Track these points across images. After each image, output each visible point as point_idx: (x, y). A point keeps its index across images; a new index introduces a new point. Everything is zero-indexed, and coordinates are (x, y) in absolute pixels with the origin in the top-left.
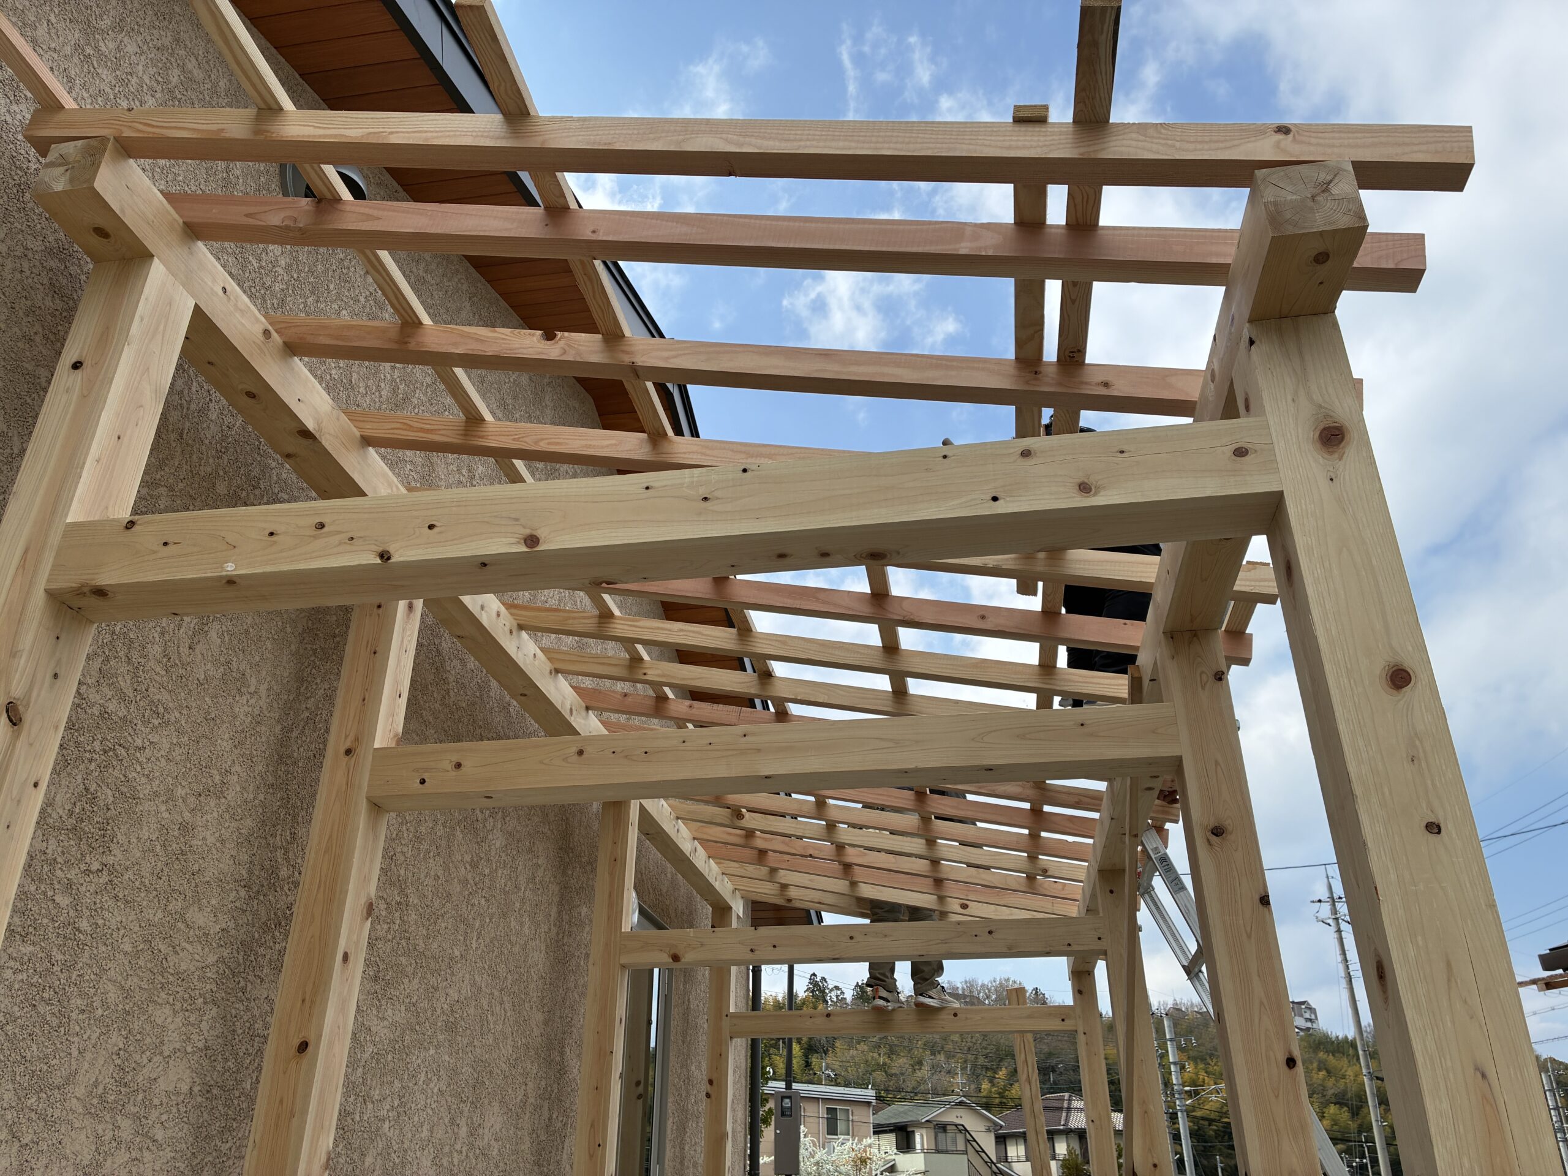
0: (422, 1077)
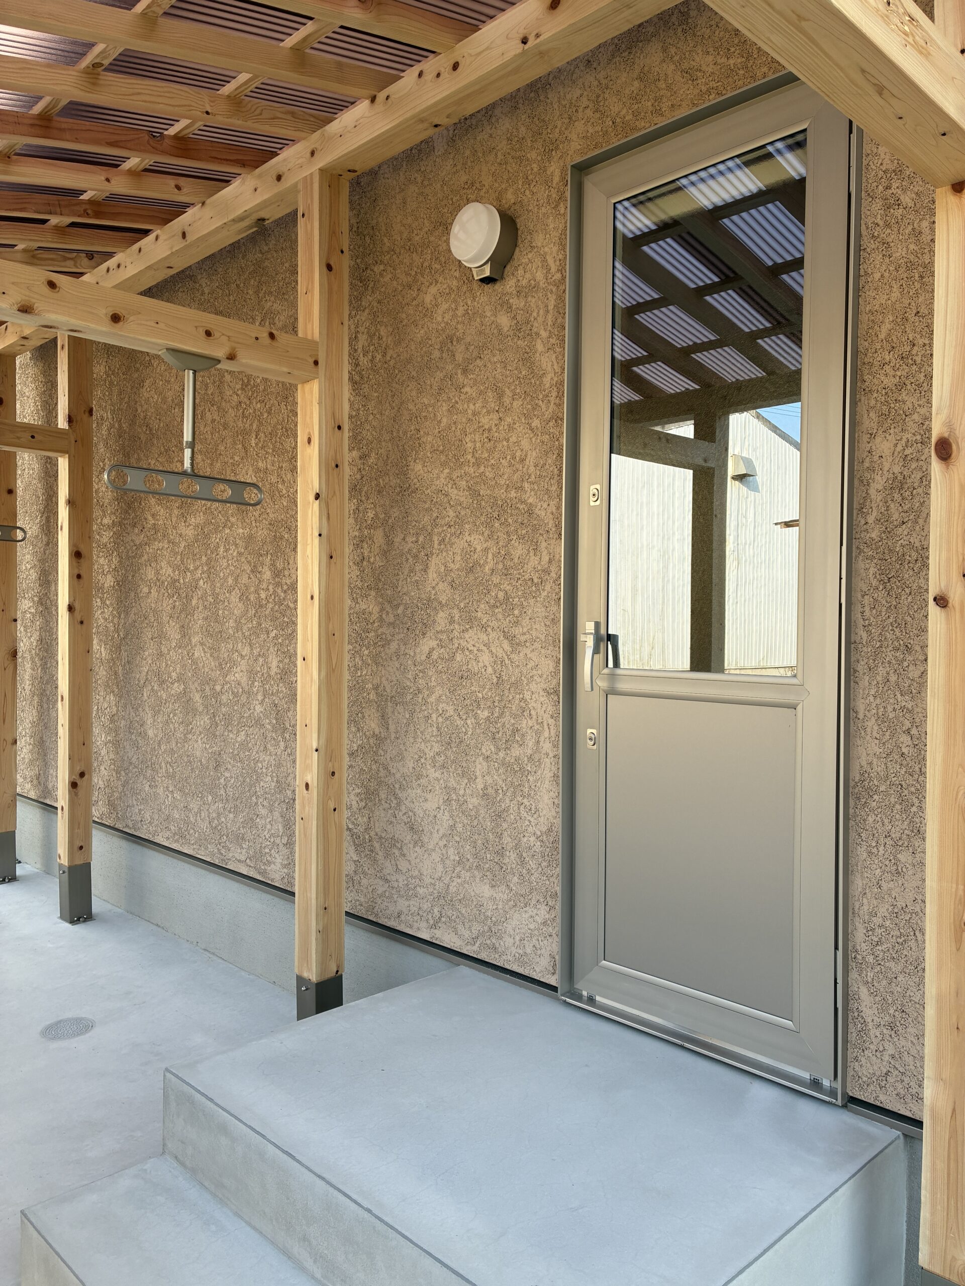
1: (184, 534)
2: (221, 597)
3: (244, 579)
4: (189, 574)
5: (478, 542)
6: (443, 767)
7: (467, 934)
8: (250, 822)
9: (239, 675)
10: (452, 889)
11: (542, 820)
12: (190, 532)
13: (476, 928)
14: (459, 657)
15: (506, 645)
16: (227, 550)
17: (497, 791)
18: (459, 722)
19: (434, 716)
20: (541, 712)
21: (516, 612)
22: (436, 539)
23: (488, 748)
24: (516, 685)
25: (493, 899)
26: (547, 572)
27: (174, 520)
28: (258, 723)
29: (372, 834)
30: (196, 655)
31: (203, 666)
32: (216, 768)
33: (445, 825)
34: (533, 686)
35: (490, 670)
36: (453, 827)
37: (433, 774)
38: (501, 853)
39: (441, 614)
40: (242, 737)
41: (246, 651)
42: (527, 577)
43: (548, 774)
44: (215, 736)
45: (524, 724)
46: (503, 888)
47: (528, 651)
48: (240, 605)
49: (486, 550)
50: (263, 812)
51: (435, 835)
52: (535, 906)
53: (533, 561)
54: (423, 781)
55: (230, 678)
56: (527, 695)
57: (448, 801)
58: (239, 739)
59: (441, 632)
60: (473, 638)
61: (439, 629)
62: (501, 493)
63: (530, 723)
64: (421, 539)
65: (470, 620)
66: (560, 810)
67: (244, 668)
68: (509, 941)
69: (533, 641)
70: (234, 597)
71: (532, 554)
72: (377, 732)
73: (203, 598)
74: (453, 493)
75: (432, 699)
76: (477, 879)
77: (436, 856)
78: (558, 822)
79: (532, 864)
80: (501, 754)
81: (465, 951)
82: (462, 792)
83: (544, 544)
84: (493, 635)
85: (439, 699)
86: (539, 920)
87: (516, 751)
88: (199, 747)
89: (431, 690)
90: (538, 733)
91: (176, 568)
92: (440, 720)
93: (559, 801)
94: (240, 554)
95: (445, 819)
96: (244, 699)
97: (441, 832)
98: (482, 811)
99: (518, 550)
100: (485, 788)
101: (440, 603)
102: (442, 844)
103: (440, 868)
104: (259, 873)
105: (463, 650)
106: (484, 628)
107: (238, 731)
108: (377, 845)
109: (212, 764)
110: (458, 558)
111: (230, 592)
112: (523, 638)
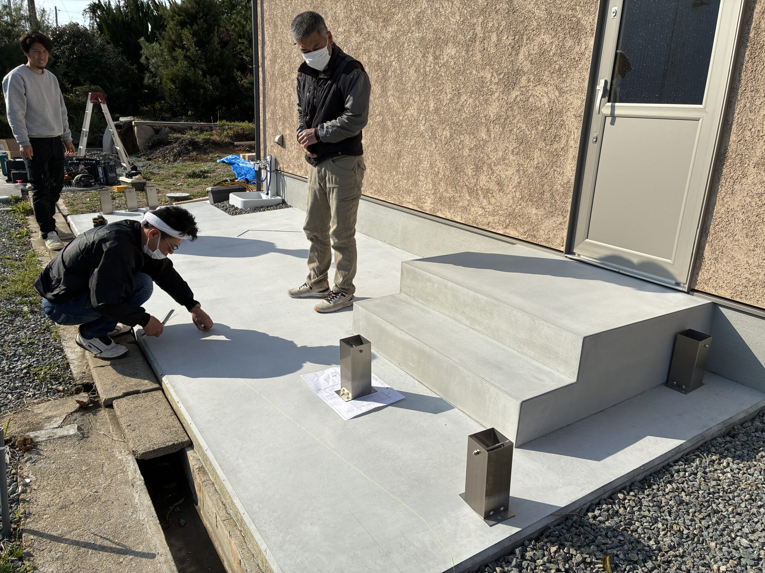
0: (406, 45)
1: (385, 37)
2: (405, 71)
3: (418, 61)
4: (387, 59)
5: (547, 39)
6: (517, 154)
7: (522, 230)
8: (415, 184)
9: (412, 111)
10: (517, 211)
11: (565, 177)
12: (389, 36)
13: (526, 228)
14: (531, 100)
15: (557, 94)
16: (409, 46)
17: (544, 165)
18: (528, 133)
19: (515, 130)
20: (571, 126)
21: (564, 76)
22: (525, 38)
23: (542, 144)
24: (561, 113)
25: (536, 214)
26: (583, 54)
27: (379, 29)
28: (422, 135)
29: (478, 187)
30: (390, 101)
31: (393, 107)
32: (398, 159)
33: (516, 182)
34: (568, 114)
35: (547, 106)
36: (519, 183)
37: (512, 158)
38: (542, 193)
39: (524, 78)
40: (413, 142)
41: (417, 99)
42: (572, 57)
43: (571, 156)
44: (398, 142)
45: (562, 132)
46: (542, 209)
47: (568, 96)
48: (415, 75)
49: (552, 43)
50: (422, 178)
51: (511, 187)
52: (557, 217)
53: (577, 49)
54: (506, 161)
55: (408, 112)
56: (565, 118)
57: (518, 171)
58: (411, 143)
59: (523, 87)
60: (539, 90)
61: (522, 85)
62: (563, 12)
63: (565, 132)
64: (517, 37)
65: (539, 81)
66: (574, 172)
67: (415, 108)
68: (542, 232)
69: (571, 90)
70: (412, 71)
71: (576, 44)
72: (484, 138)
73: (395, 71)
74: (537, 12)
75: (515, 121)
76: (530, 206)
77: (510, 196)
78: (573, 178)
79: (557, 198)
80: (548, 147)
81: (520, 238)
82: (526, 166)
83: (584, 40)
84: (550, 88)
85: (518, 122)
86: (558, 222)
87: (555, 146)
88: (389, 148)
89: (514, 117)
90: (568, 137)
91: (380, 55)
92: (518, 131)
93: (574, 168)
94: (416, 47)
95: (516, 179)
96: (415, 123)
97: (514, 184)
98: (535, 175)
99: (569, 43)
100: (538, 163)
101: (524, 72)
102: (513, 190)
103: (511, 201)
104: (419, 207)
105: (534, 96)
106: (546, 84)
107: (411, 139)
108: (480, 192)
109: (396, 156)
110: (536, 47)
111: (409, 68)
112: (566, 89)
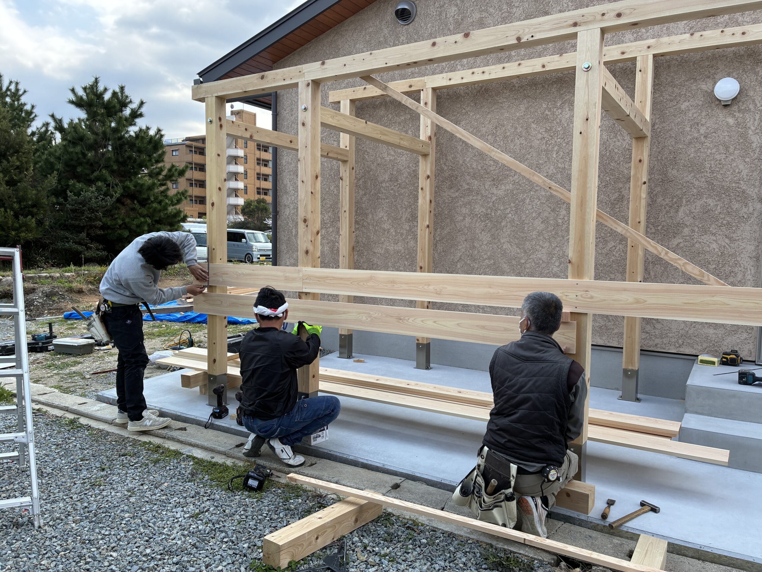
1: (495, 193)
2: (527, 222)
3: (545, 214)
4: (499, 211)
5: (711, 202)
7: (699, 348)
9: (540, 255)
12: (502, 193)
13: (704, 345)
14: (697, 246)
15: (727, 241)
16: (531, 201)
20: (745, 265)
21: (734, 229)
22: (684, 200)
24: (733, 255)
27: (487, 187)
30: (504, 247)
31: (511, 252)
34: (742, 256)
35: (717, 250)
39: (687, 229)
41: (547, 244)
42: (741, 215)
45: (737, 269)
46: (721, 329)
47: (739, 243)
48: (542, 225)
49: (717, 205)
52: (740, 334)
55: (533, 256)
56: (739, 259)
60: (706, 238)
61: (685, 235)
62: (726, 184)
63: (740, 269)
64: (675, 200)
65: (705, 232)
67: (544, 252)
68: (724, 347)
69: (743, 239)
70: (537, 222)
71: (744, 207)
73: (511, 222)
74: (697, 183)
76: (706, 327)
83: (750, 204)
84: (718, 237)
86: (742, 338)
90: (743, 272)
91: (488, 208)
94: (542, 203)
96: (544, 265)
99: (736, 205)
101: (686, 225)
103: (682, 325)
105: (700, 243)
106: (714, 234)
110: (698, 208)
111: (533, 220)
112: (737, 238)
